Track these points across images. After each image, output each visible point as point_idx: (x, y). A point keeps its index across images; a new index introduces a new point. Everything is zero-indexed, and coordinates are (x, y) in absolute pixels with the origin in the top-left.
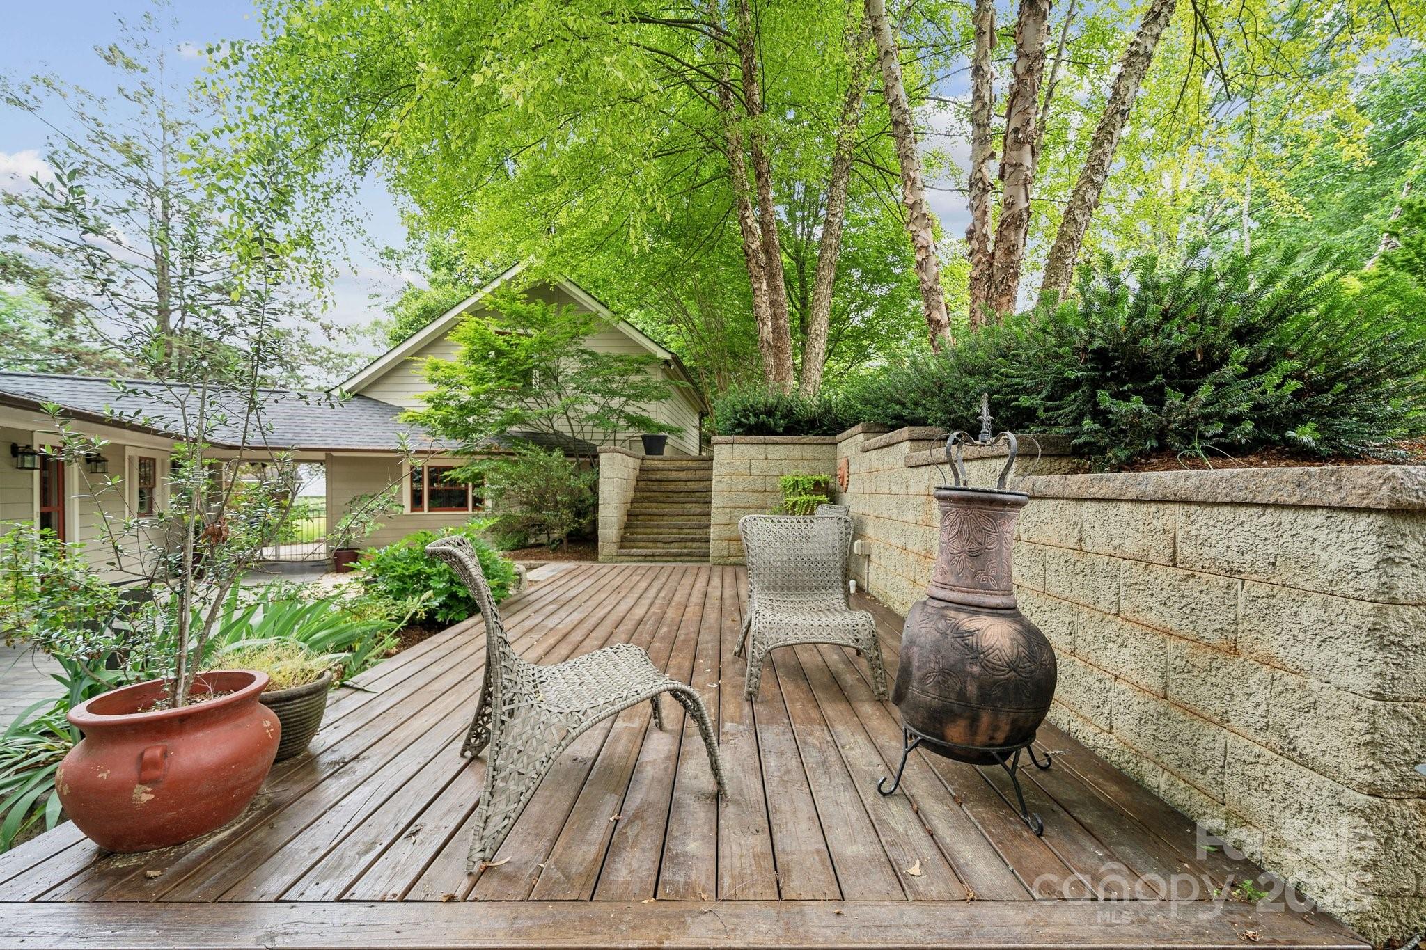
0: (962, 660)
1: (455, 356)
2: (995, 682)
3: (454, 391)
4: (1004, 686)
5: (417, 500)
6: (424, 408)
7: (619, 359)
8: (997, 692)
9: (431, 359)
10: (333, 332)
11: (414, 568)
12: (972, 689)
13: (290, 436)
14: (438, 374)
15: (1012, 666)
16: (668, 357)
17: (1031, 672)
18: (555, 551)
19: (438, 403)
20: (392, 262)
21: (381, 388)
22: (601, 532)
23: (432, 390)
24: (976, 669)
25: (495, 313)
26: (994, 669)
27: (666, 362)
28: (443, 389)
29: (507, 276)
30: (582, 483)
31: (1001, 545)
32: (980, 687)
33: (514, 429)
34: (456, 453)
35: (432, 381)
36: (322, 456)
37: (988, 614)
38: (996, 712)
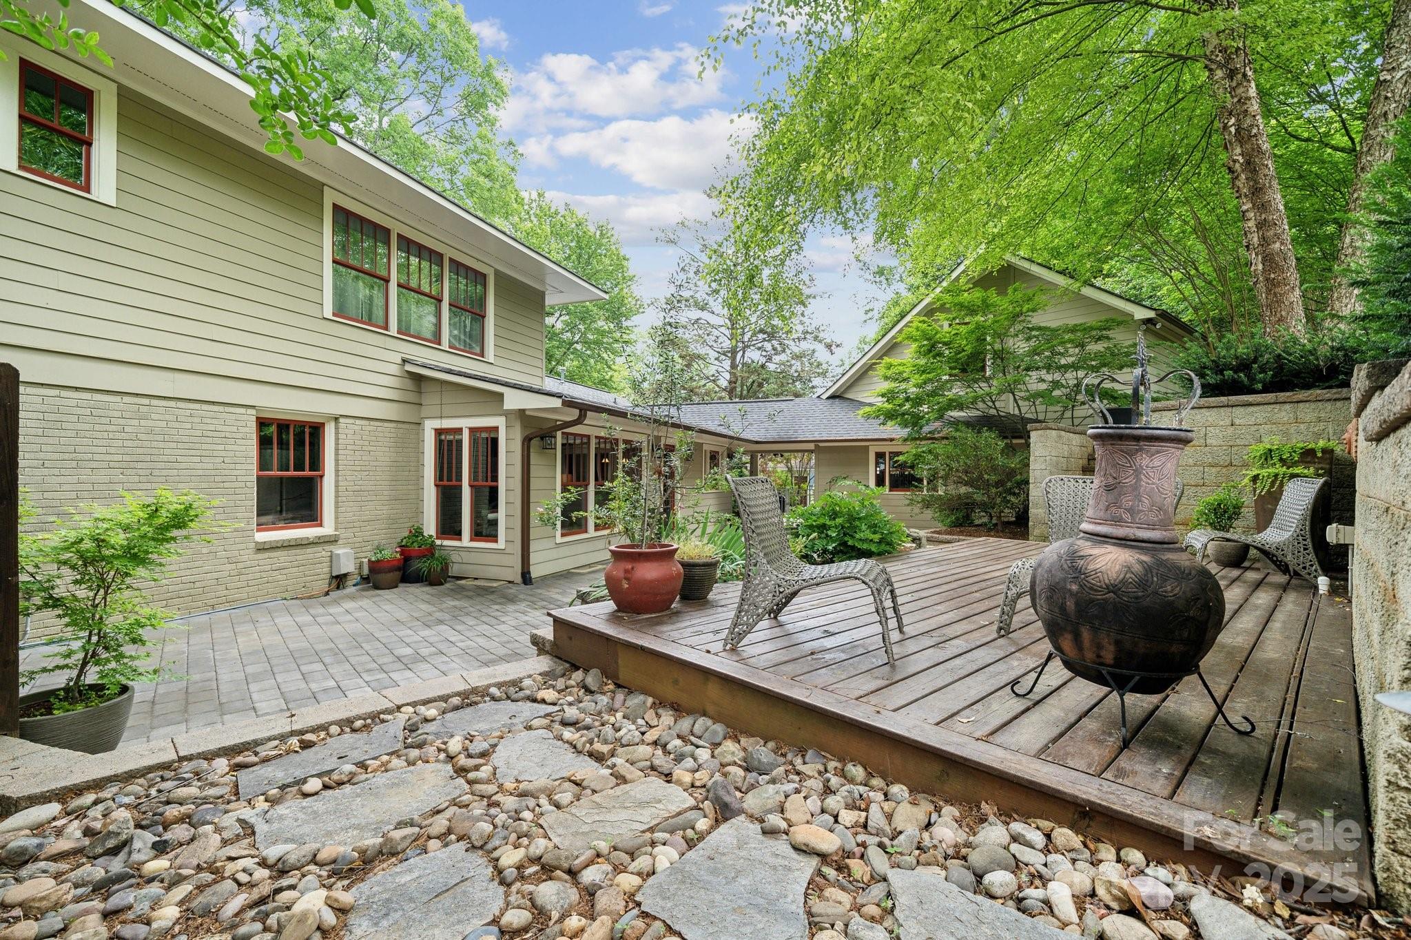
0: (1065, 580)
1: (908, 356)
2: (1092, 601)
3: (903, 386)
4: (1103, 605)
5: (880, 481)
6: (880, 402)
7: (1073, 330)
8: (1094, 611)
9: (887, 360)
10: (833, 347)
11: (821, 521)
12: (1070, 604)
13: (791, 432)
14: (889, 373)
15: (1113, 588)
16: (1151, 314)
17: (1137, 598)
18: (990, 530)
19: (889, 396)
20: (883, 278)
21: (855, 389)
22: (1033, 511)
23: (886, 386)
24: (1074, 587)
25: (942, 308)
26: (1091, 589)
27: (1149, 321)
28: (893, 385)
29: (954, 275)
30: (1013, 463)
31: (1139, 480)
32: (1077, 604)
33: (956, 414)
34: (905, 440)
35: (886, 378)
36: (812, 446)
37: (1114, 544)
38: (1095, 630)
